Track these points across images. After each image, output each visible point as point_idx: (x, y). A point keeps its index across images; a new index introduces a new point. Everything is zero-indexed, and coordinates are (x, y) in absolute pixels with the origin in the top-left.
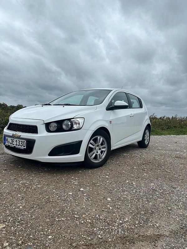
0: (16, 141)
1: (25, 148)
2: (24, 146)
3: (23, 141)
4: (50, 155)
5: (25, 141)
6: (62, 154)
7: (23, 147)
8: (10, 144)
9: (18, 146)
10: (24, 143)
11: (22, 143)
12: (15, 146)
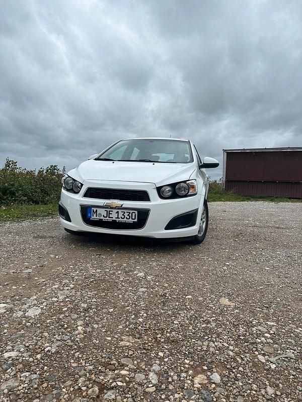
0: (118, 212)
1: (136, 220)
2: (133, 218)
3: (131, 212)
4: (167, 228)
5: (136, 212)
6: (181, 226)
7: (131, 220)
8: (102, 218)
9: (120, 219)
10: (134, 214)
11: (130, 215)
12: (114, 219)
